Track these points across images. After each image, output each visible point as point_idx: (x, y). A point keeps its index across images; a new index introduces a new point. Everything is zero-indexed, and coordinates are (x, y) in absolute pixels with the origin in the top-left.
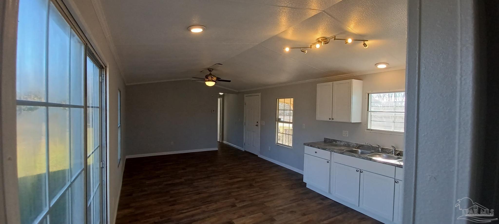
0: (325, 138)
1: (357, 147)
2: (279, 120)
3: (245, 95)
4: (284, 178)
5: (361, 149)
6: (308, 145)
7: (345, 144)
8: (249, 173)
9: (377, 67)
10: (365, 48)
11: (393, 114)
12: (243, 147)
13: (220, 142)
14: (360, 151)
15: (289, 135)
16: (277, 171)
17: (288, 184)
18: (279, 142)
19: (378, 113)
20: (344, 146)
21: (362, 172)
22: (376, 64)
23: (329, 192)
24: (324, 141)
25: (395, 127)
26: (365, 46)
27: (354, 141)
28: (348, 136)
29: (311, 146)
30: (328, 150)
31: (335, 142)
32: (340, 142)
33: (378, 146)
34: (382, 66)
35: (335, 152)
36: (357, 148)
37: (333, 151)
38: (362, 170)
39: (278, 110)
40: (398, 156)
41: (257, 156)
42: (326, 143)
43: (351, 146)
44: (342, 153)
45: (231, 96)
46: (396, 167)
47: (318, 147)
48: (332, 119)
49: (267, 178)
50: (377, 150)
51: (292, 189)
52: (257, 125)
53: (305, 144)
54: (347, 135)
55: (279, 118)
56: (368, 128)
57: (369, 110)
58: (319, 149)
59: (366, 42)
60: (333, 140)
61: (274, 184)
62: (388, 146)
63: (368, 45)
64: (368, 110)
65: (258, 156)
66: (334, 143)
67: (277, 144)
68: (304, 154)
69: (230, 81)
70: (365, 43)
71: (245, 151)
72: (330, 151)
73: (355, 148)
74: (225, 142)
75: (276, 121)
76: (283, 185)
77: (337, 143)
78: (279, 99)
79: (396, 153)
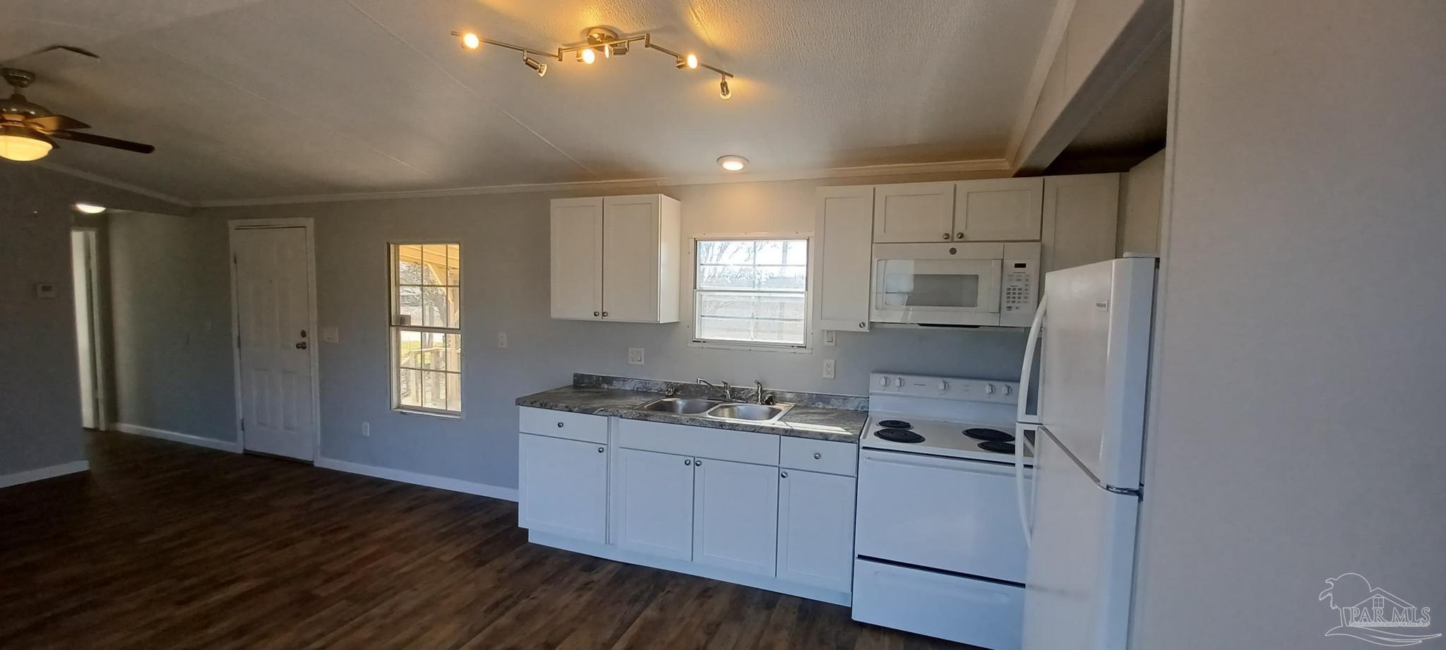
0: (575, 375)
1: (670, 394)
2: (403, 323)
3: (233, 224)
4: (443, 530)
5: (682, 397)
6: (532, 403)
7: (638, 388)
8: (286, 546)
9: (721, 165)
10: (722, 96)
11: (750, 297)
12: (233, 439)
13: (95, 430)
14: (680, 403)
15: (446, 372)
16: (410, 509)
17: (462, 550)
18: (405, 402)
19: (717, 293)
20: (636, 392)
21: (699, 463)
22: (721, 159)
23: (607, 541)
24: (572, 383)
25: (757, 330)
26: (723, 91)
27: (660, 376)
28: (642, 363)
29: (543, 406)
30: (601, 413)
31: (607, 384)
32: (621, 382)
33: (725, 383)
34: (733, 166)
35: (621, 417)
36: (672, 396)
37: (616, 414)
38: (699, 459)
39: (398, 285)
40: (770, 404)
41: (308, 465)
42: (582, 390)
43: (653, 391)
44: (644, 418)
45: (151, 222)
46: (782, 437)
47: (567, 407)
48: (603, 313)
49: (371, 550)
50: (720, 394)
51: (481, 564)
52: (302, 346)
53: (521, 402)
54: (640, 361)
55: (401, 313)
56: (697, 337)
57: (698, 288)
58: (571, 411)
59: (730, 81)
60: (601, 379)
61: (406, 564)
62: (745, 381)
63: (730, 92)
64: (695, 288)
65: (316, 465)
66: (606, 386)
67: (398, 407)
68: (518, 436)
69: (147, 149)
70: (726, 83)
71: (249, 455)
72: (608, 413)
73: (668, 397)
74: (127, 427)
75: (390, 325)
76: (445, 558)
77: (613, 388)
78: (397, 244)
79: (765, 398)
